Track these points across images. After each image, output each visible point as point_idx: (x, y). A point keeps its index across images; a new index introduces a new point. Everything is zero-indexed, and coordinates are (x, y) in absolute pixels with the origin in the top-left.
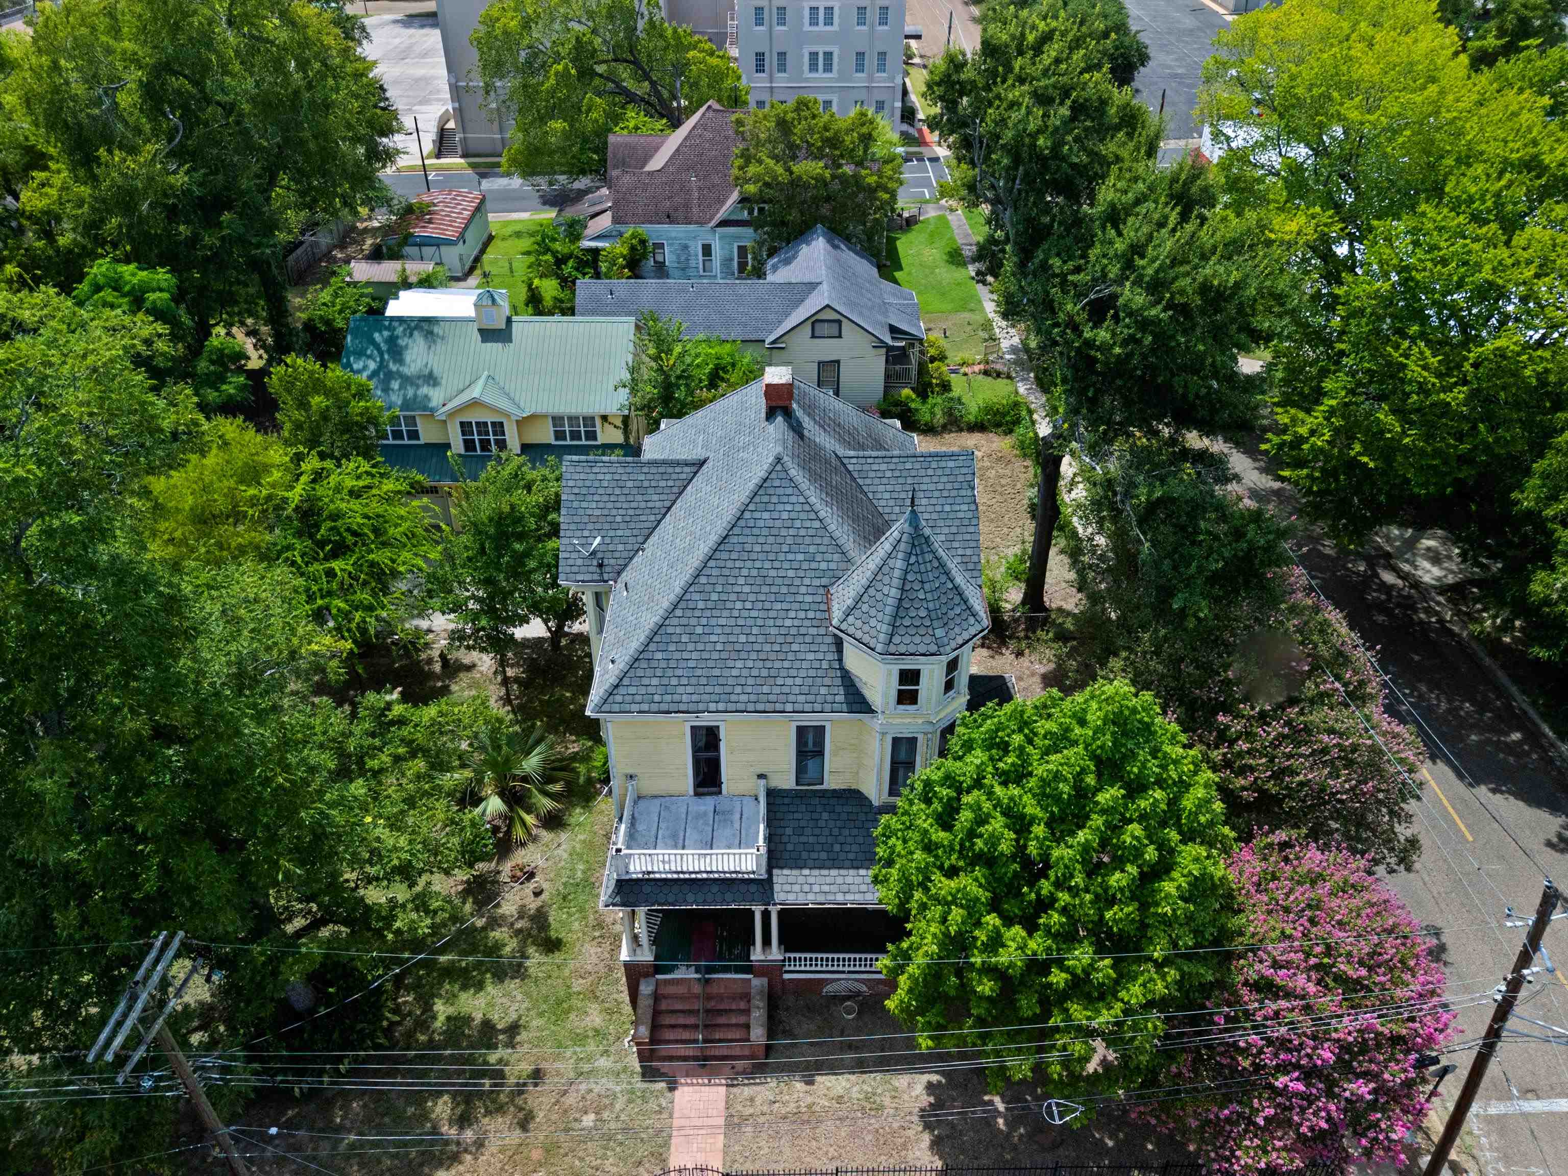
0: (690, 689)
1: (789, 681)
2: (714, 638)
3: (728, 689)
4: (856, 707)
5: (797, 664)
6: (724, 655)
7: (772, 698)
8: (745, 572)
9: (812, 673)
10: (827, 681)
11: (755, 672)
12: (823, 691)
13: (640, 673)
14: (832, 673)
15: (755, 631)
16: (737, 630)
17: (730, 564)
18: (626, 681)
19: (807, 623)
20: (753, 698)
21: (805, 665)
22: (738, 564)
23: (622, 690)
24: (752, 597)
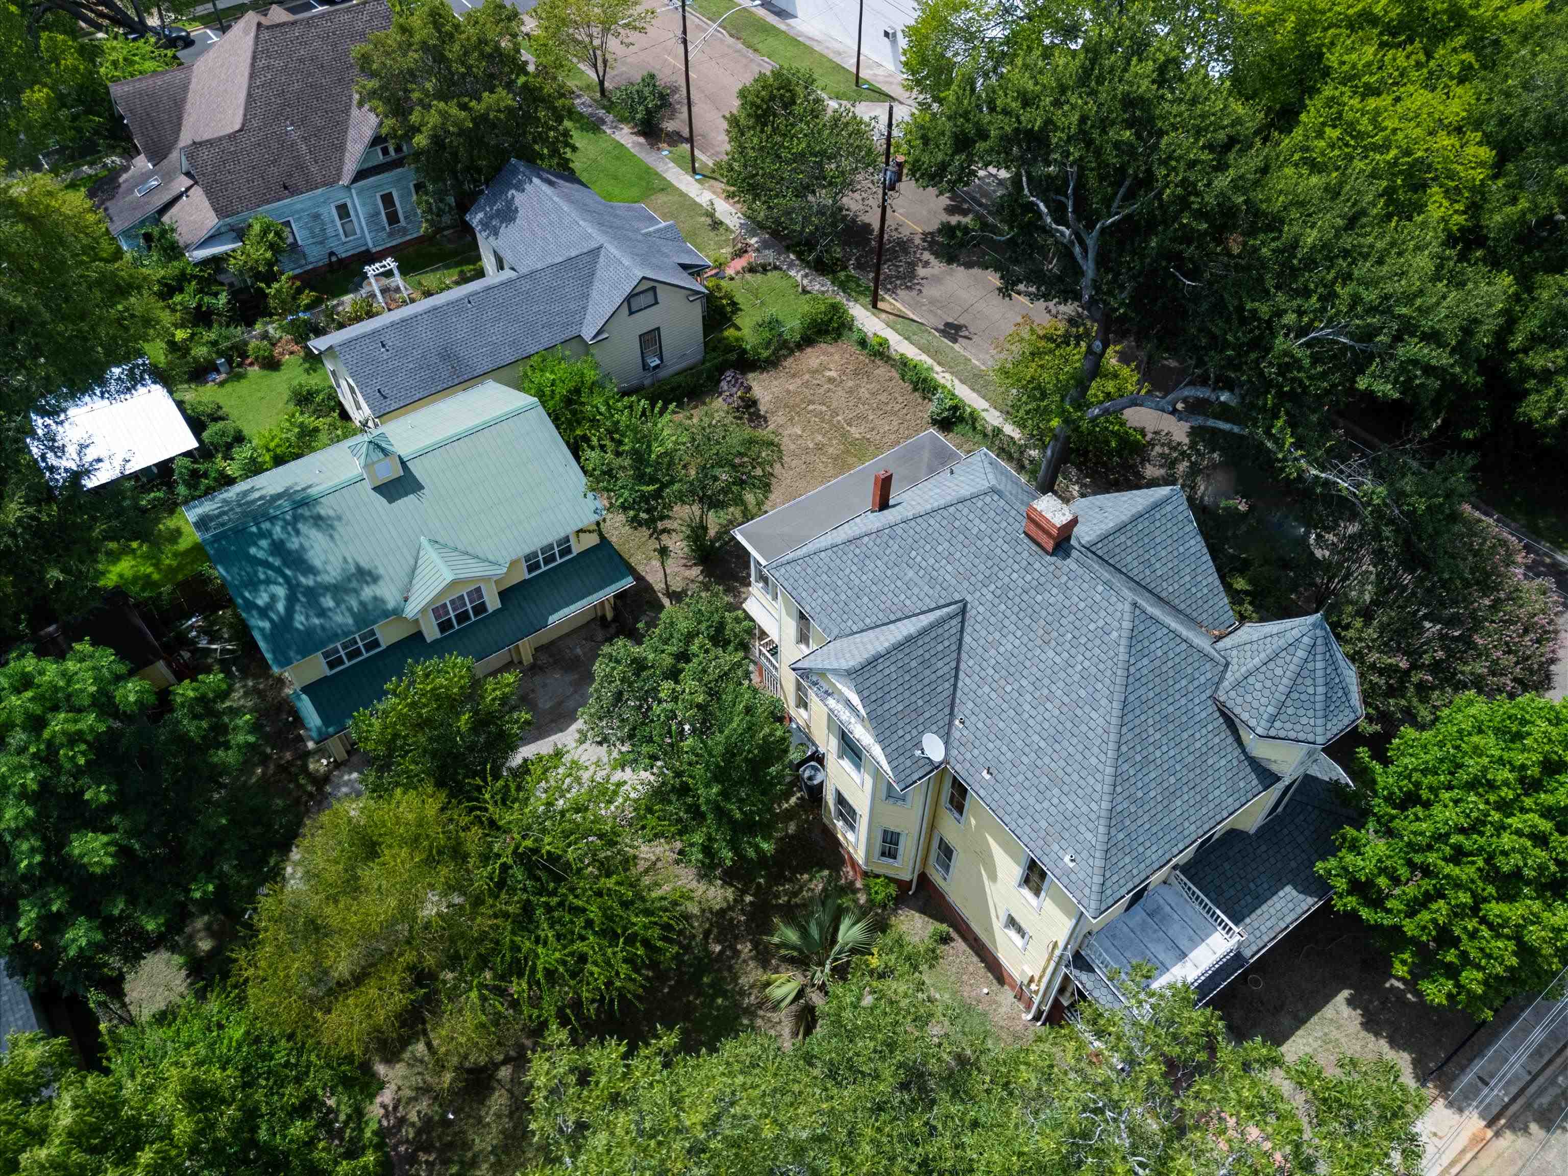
0: (1154, 848)
1: (1217, 793)
2: (1152, 794)
3: (1179, 829)
4: (1268, 782)
5: (1217, 775)
6: (1165, 803)
7: (1211, 814)
8: (1150, 721)
9: (1230, 775)
10: (1241, 775)
11: (1192, 802)
12: (1242, 784)
13: (1114, 860)
14: (1242, 766)
15: (1178, 767)
16: (1166, 776)
17: (1137, 721)
18: (1108, 875)
19: (1210, 736)
20: (1199, 823)
21: (1222, 771)
22: (1143, 717)
23: (1108, 883)
24: (1165, 740)
